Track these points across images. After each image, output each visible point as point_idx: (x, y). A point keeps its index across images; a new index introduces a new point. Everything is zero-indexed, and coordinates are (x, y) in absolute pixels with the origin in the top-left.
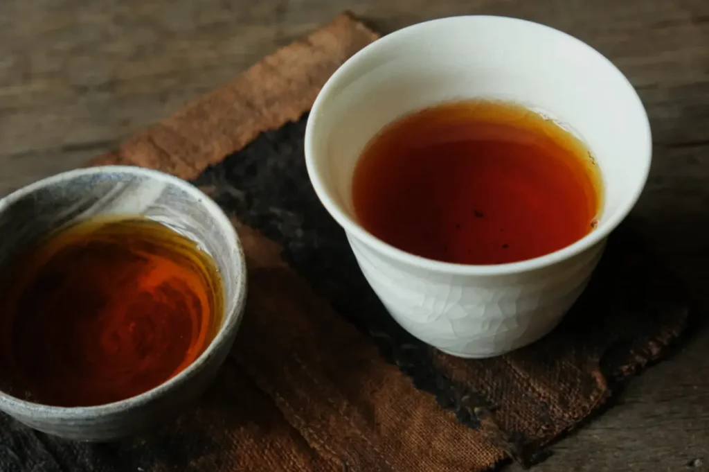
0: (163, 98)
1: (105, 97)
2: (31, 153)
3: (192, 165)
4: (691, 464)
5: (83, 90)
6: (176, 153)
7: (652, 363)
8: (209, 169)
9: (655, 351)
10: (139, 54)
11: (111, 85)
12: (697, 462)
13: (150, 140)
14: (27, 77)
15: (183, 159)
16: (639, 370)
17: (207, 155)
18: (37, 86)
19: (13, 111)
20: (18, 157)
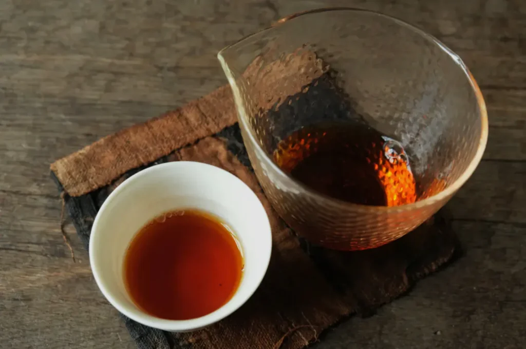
0: (202, 81)
1: (172, 74)
2: (130, 102)
3: (218, 125)
4: (436, 333)
5: (161, 69)
6: (210, 116)
7: (431, 273)
8: (226, 128)
9: (434, 267)
10: (192, 53)
11: (176, 68)
12: (439, 333)
13: (197, 106)
14: (131, 55)
15: (213, 120)
16: (425, 276)
17: (226, 120)
18: (138, 62)
19: (123, 74)
20: (123, 102)
